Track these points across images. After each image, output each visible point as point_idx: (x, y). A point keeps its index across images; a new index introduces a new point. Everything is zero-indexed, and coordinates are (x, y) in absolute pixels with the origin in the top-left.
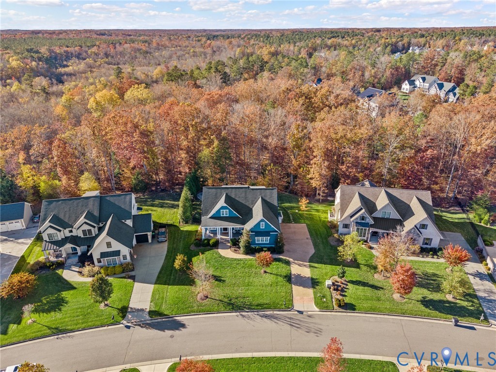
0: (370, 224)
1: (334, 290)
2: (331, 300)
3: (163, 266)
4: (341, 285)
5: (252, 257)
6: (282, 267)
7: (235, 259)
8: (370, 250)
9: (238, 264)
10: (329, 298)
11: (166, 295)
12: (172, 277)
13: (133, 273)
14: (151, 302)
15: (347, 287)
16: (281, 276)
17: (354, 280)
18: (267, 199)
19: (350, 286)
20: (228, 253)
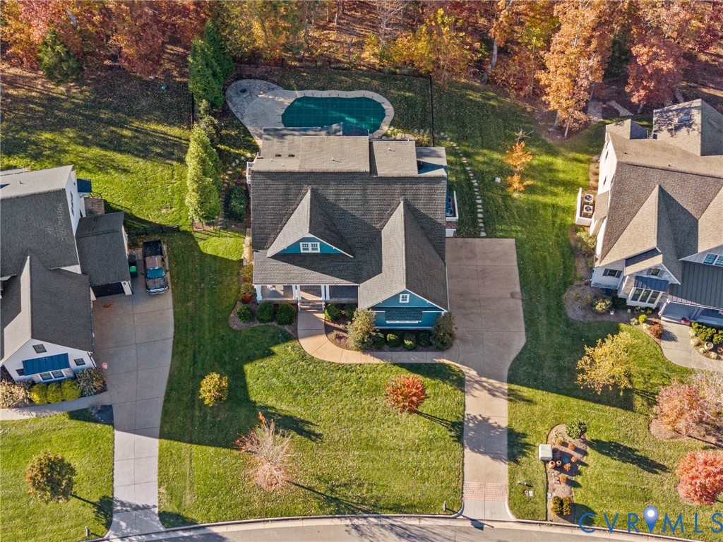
0: (670, 283)
1: (556, 468)
2: (543, 496)
3: (170, 375)
4: (572, 452)
5: (377, 361)
6: (446, 395)
7: (339, 367)
8: (657, 340)
9: (344, 381)
10: (541, 488)
11: (191, 468)
12: (197, 413)
13: (104, 399)
14: (160, 487)
15: (584, 459)
16: (441, 420)
17: (603, 439)
18: (420, 206)
19: (593, 457)
20: (319, 347)
